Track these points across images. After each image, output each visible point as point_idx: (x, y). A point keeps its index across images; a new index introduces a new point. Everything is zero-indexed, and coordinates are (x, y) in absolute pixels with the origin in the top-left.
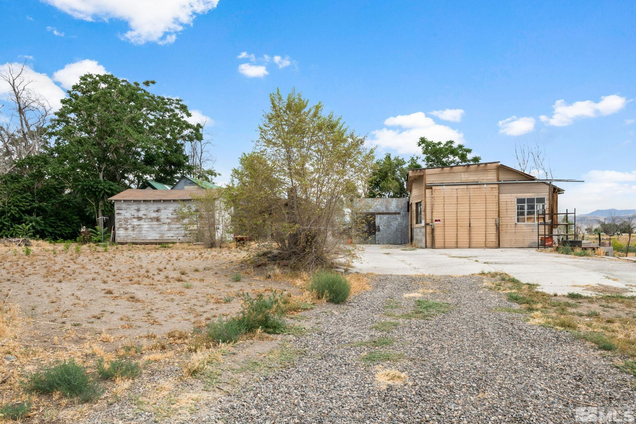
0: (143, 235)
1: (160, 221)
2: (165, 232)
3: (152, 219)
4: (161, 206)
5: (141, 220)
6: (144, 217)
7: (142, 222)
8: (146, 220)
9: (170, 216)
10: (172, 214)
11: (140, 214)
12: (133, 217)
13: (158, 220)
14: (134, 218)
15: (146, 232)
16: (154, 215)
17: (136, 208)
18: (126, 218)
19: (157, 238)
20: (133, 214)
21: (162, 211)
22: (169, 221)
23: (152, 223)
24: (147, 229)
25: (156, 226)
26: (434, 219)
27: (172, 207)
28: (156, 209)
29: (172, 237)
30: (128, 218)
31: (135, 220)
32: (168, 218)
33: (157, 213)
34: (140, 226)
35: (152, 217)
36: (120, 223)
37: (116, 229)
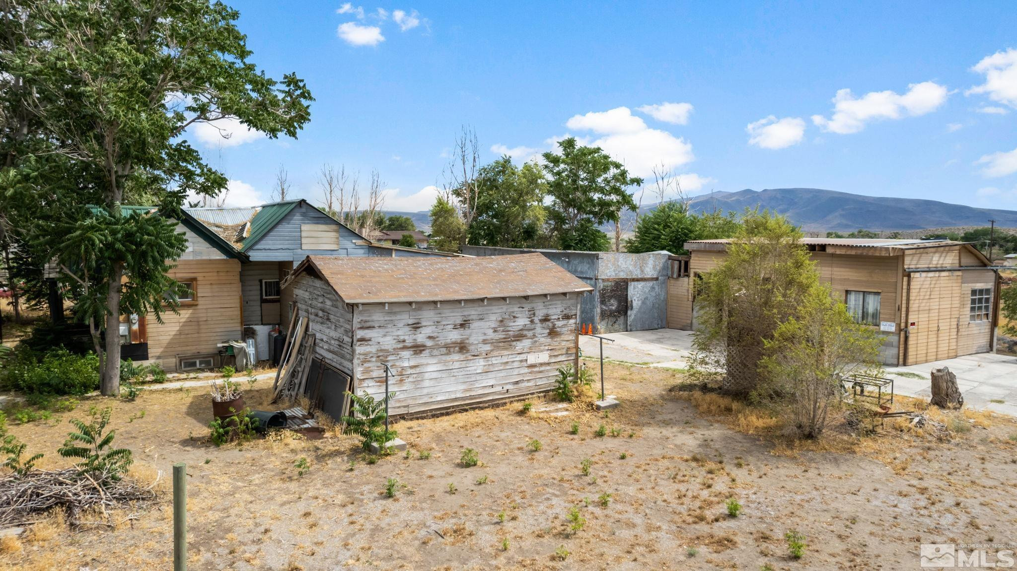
0: (425, 391)
1: (468, 351)
2: (478, 377)
3: (449, 348)
4: (473, 312)
5: (421, 351)
6: (429, 343)
7: (423, 359)
8: (435, 352)
9: (491, 335)
10: (495, 331)
11: (421, 337)
12: (401, 345)
13: (462, 347)
14: (405, 348)
15: (432, 383)
16: (455, 336)
17: (411, 322)
18: (382, 350)
19: (458, 395)
20: (402, 338)
21: (475, 325)
22: (488, 347)
23: (448, 358)
24: (435, 375)
25: (457, 365)
26: (910, 321)
27: (494, 315)
28: (459, 321)
29: (492, 386)
30: (387, 351)
31: (406, 354)
32: (485, 342)
33: (461, 331)
34: (418, 370)
35: (449, 341)
36: (366, 365)
37: (356, 383)
